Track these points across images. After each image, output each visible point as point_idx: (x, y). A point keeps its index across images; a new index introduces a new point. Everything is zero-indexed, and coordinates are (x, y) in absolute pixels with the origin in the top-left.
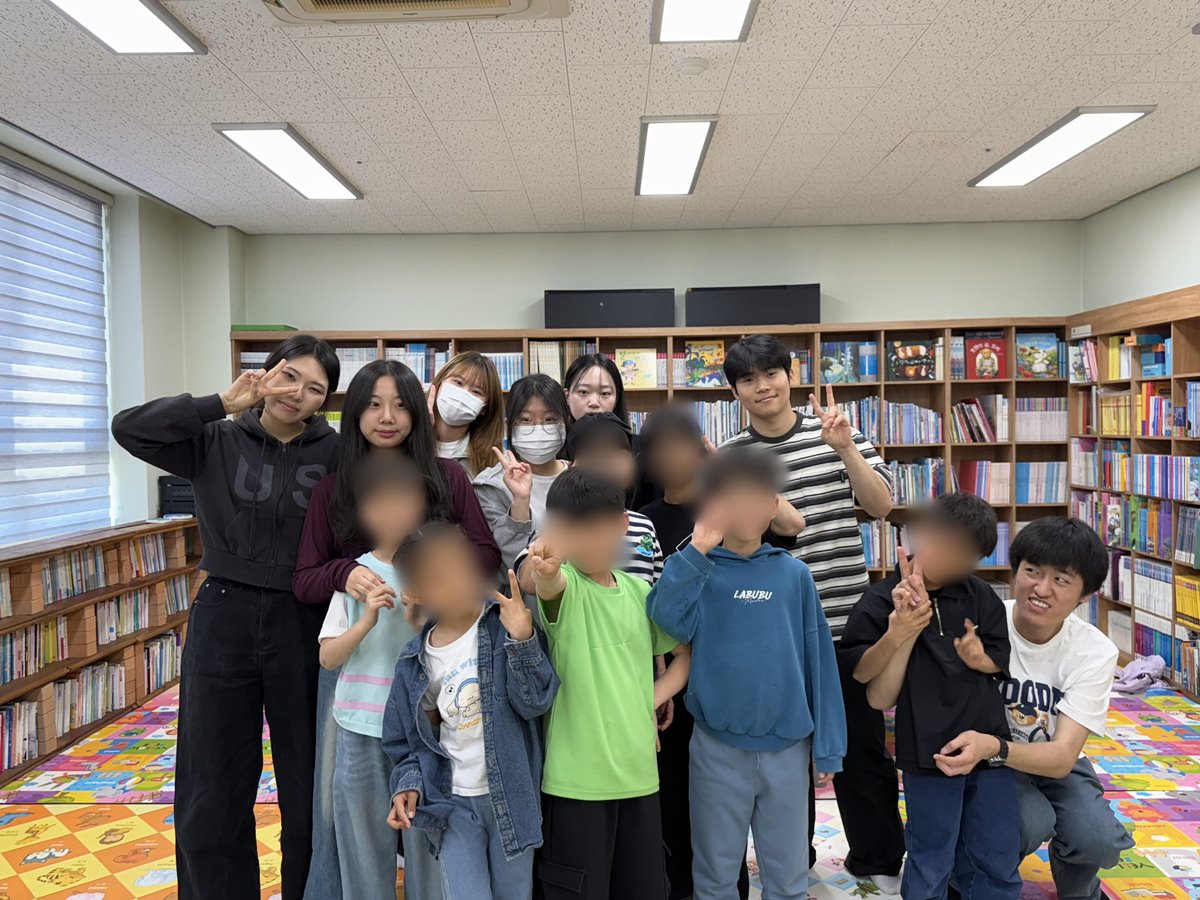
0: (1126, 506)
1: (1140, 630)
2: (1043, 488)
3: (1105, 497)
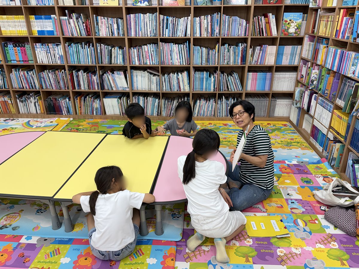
0: (321, 71)
1: (314, 128)
2: (289, 58)
3: (314, 66)
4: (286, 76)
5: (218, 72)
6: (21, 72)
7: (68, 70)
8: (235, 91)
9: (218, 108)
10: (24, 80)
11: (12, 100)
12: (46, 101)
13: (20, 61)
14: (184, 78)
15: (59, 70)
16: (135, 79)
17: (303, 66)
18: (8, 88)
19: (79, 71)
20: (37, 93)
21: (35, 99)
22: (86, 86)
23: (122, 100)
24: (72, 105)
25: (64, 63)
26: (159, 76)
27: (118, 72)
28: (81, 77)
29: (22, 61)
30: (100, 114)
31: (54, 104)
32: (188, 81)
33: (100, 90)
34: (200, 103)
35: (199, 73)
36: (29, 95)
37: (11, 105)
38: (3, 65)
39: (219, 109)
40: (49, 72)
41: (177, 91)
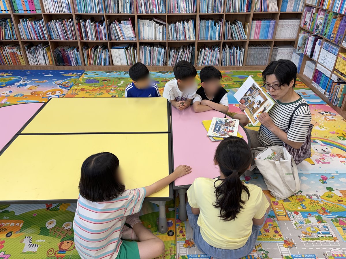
0: (327, 16)
1: (317, 72)
2: (293, 5)
3: (319, 11)
4: (289, 23)
5: (224, 20)
6: (29, 22)
7: (76, 19)
8: (239, 39)
9: (222, 56)
10: (32, 31)
11: (21, 52)
12: (55, 52)
13: (27, 11)
14: (190, 26)
15: (66, 20)
16: (141, 28)
17: (306, 13)
18: (16, 39)
19: (86, 21)
20: (45, 44)
21: (43, 50)
22: (94, 36)
23: (129, 50)
24: (80, 56)
25: (71, 12)
26: (165, 25)
27: (125, 22)
28: (89, 28)
29: (30, 11)
30: (108, 65)
31: (63, 55)
32: (193, 29)
33: (107, 41)
34: (205, 52)
35: (204, 22)
36: (37, 46)
37: (20, 57)
38: (10, 15)
39: (223, 58)
40: (56, 22)
41: (183, 40)
